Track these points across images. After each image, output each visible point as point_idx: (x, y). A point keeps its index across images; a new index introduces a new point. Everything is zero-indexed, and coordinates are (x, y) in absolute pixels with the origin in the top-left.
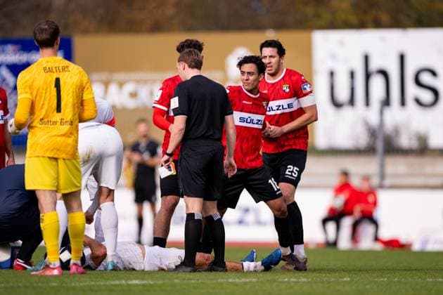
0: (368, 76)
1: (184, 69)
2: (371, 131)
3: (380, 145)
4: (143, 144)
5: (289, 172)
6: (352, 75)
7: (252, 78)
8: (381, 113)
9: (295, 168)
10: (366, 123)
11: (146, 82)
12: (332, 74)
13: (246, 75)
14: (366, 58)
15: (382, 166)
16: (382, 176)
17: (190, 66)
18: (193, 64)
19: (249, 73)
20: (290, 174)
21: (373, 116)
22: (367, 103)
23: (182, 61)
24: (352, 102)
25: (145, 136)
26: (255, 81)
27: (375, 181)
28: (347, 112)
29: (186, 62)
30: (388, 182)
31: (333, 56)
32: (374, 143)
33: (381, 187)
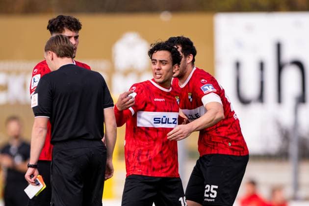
0: (280, 68)
1: (52, 59)
2: (284, 133)
3: (294, 150)
4: (14, 146)
5: (207, 193)
6: (262, 66)
7: (164, 68)
8: (296, 111)
9: (213, 187)
10: (278, 124)
11: (18, 73)
12: (238, 65)
13: (158, 64)
14: (279, 47)
15: (296, 174)
16: (297, 186)
17: (58, 56)
18: (62, 52)
19: (161, 61)
20: (207, 196)
21: (286, 115)
22: (279, 100)
23: (49, 50)
24: (261, 98)
25: (17, 137)
26: (168, 71)
27: (288, 192)
28: (255, 110)
29: (53, 51)
30: (303, 193)
31: (240, 44)
32: (287, 147)
33: (295, 198)
